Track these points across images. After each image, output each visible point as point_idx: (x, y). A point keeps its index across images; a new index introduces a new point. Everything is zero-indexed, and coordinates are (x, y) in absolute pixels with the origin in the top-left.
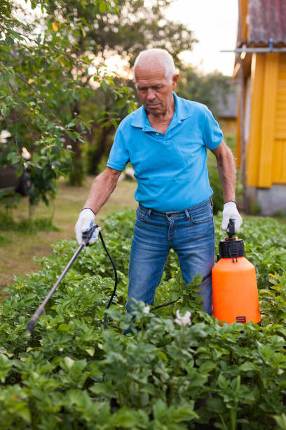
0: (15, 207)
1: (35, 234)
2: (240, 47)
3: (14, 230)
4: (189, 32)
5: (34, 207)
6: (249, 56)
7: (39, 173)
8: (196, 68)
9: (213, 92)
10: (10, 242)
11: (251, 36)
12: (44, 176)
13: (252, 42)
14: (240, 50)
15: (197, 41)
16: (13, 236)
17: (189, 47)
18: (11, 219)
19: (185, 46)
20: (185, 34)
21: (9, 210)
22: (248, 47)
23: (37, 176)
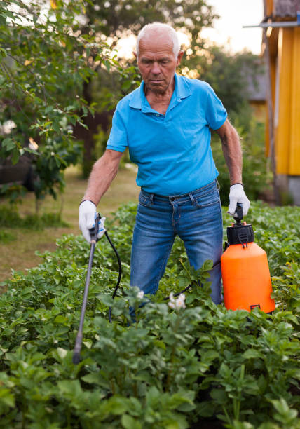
0: (21, 202)
1: (42, 230)
2: (265, 21)
3: (20, 226)
4: (210, 8)
5: (40, 201)
6: (275, 31)
7: (45, 164)
8: (223, 47)
9: (242, 73)
10: (14, 239)
11: (277, 10)
12: (51, 168)
13: (277, 16)
14: (266, 25)
15: (218, 17)
16: (19, 233)
17: (210, 24)
18: (16, 214)
19: (206, 22)
20: (204, 10)
21: (14, 205)
22: (274, 21)
23: (43, 167)
